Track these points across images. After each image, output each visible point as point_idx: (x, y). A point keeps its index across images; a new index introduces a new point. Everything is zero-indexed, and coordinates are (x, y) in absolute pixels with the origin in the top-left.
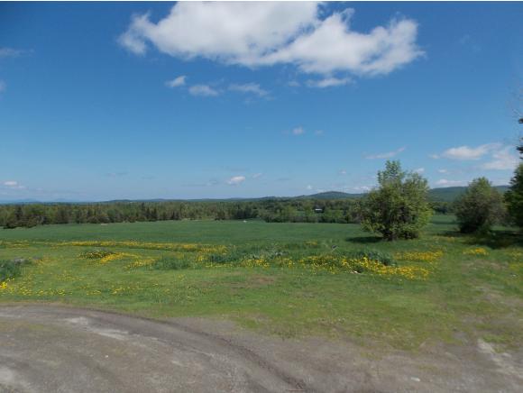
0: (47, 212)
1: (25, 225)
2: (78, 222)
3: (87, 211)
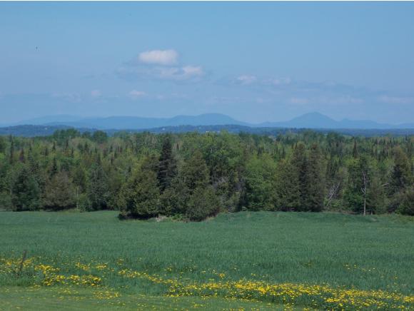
0: (254, 162)
1: (183, 211)
2: (358, 209)
3: (390, 164)
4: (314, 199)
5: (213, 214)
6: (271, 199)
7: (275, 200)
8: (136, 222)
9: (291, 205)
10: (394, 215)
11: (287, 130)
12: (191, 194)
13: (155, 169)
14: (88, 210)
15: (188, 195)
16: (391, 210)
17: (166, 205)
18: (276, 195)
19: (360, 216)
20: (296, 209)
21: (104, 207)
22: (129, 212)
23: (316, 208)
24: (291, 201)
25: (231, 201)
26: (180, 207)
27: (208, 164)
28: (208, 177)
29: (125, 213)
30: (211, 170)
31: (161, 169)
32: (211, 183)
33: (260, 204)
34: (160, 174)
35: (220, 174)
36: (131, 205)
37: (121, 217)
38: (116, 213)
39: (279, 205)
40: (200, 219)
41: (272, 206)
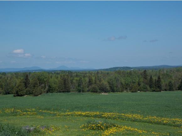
1: (32, 94)
4: (68, 89)
5: (40, 94)
6: (56, 89)
7: (57, 90)
8: (19, 97)
9: (62, 91)
10: (90, 92)
11: (57, 70)
12: (34, 89)
13: (24, 82)
14: (4, 94)
15: (33, 89)
16: (88, 91)
17: (27, 92)
18: (58, 88)
19: (80, 93)
20: (63, 92)
21: (9, 93)
22: (17, 95)
23: (68, 91)
24: (62, 90)
25: (45, 90)
26: (31, 92)
27: (39, 81)
28: (39, 84)
29: (15, 95)
30: (40, 82)
31: (26, 82)
32: (39, 86)
33: (53, 91)
34: (25, 84)
35: (42, 83)
36: (17, 92)
37: (14, 96)
38: (13, 95)
39: (58, 91)
40: (37, 96)
41: (57, 91)
